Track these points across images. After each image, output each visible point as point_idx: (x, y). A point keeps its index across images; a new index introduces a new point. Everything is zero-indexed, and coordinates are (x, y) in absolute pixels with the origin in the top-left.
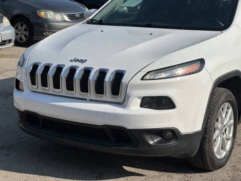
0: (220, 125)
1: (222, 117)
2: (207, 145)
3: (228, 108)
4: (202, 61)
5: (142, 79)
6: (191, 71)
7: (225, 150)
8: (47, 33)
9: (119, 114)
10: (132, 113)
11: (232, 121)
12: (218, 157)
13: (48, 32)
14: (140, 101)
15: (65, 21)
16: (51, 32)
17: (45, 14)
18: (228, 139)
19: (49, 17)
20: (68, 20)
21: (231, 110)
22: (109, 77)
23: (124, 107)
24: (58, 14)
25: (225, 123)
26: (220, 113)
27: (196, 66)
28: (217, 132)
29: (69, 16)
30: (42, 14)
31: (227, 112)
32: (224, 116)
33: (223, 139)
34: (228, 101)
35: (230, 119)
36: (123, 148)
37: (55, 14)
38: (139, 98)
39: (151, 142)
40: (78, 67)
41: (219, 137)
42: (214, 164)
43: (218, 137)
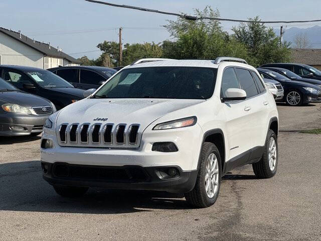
0: (209, 171)
1: (210, 164)
2: (201, 183)
3: (214, 159)
4: (195, 118)
5: (153, 129)
6: (187, 124)
7: (213, 192)
8: (12, 127)
9: (137, 156)
10: (147, 155)
11: (218, 170)
12: (209, 196)
13: (14, 126)
14: (151, 146)
15: (32, 115)
16: (17, 126)
17: (11, 108)
18: (215, 184)
19: (15, 111)
20: (35, 114)
21: (216, 160)
22: (127, 130)
23: (139, 151)
24: (25, 108)
25: (212, 170)
26: (209, 160)
27: (191, 122)
28: (207, 175)
29: (36, 110)
30: (8, 107)
31: (213, 162)
32: (211, 163)
33: (211, 183)
34: (214, 152)
35: (216, 168)
36: (139, 183)
37: (21, 108)
38: (150, 143)
39: (160, 177)
40: (101, 124)
41: (209, 181)
42: (206, 199)
43: (207, 180)
